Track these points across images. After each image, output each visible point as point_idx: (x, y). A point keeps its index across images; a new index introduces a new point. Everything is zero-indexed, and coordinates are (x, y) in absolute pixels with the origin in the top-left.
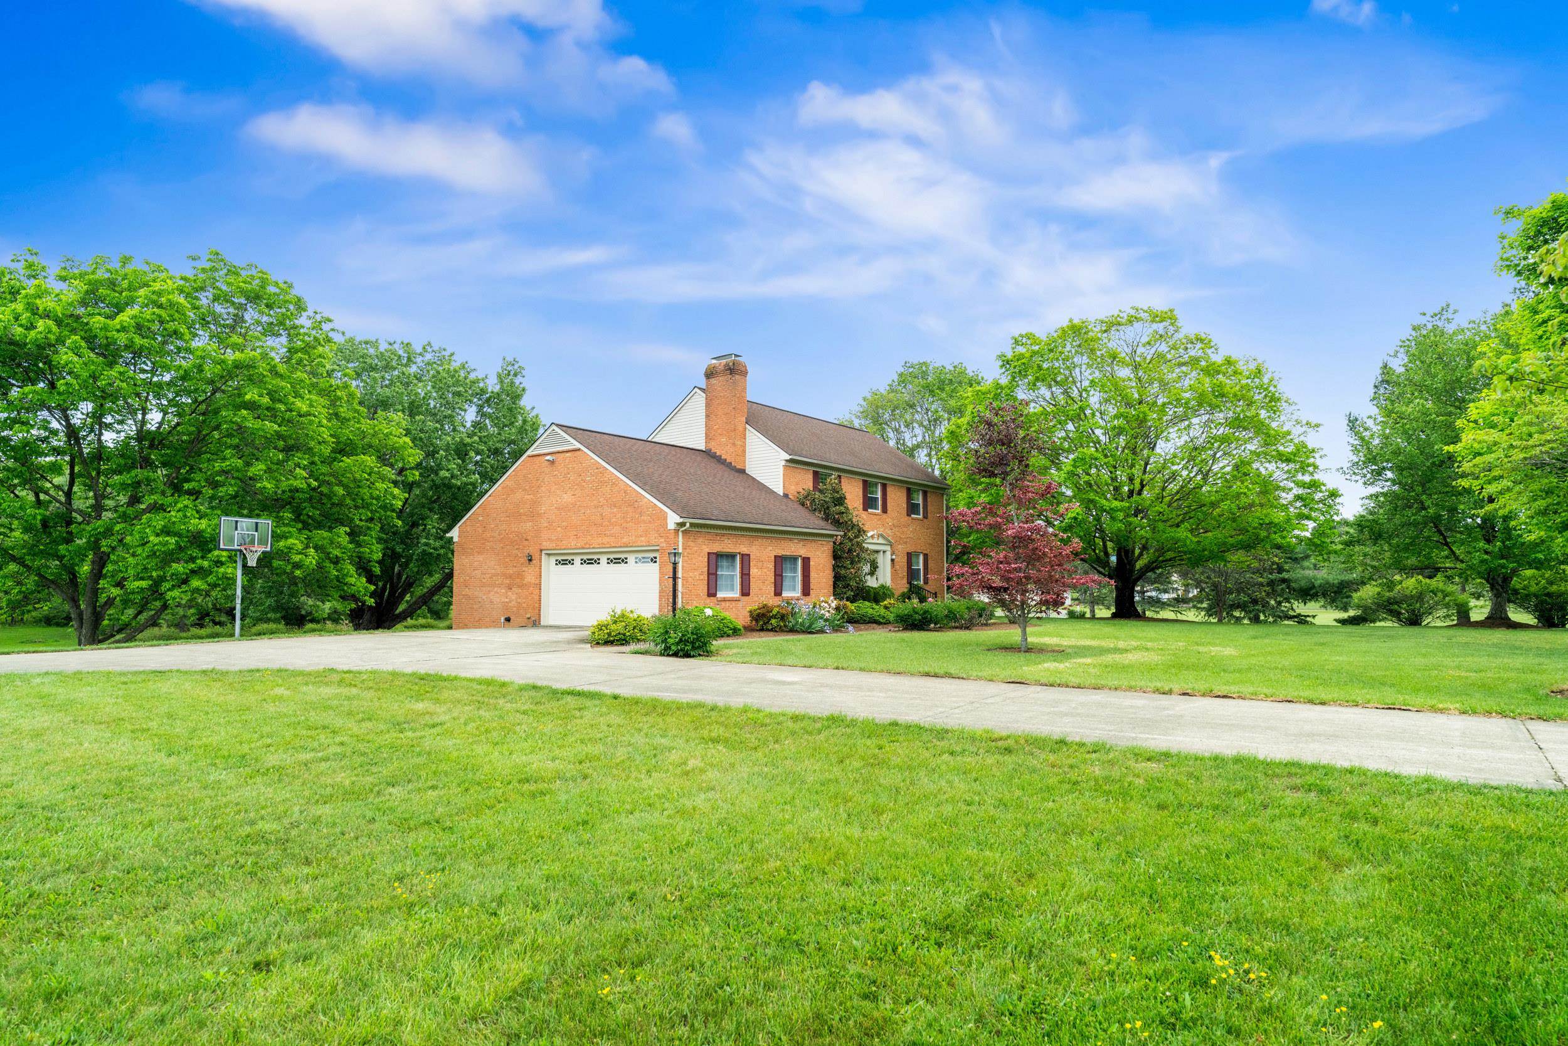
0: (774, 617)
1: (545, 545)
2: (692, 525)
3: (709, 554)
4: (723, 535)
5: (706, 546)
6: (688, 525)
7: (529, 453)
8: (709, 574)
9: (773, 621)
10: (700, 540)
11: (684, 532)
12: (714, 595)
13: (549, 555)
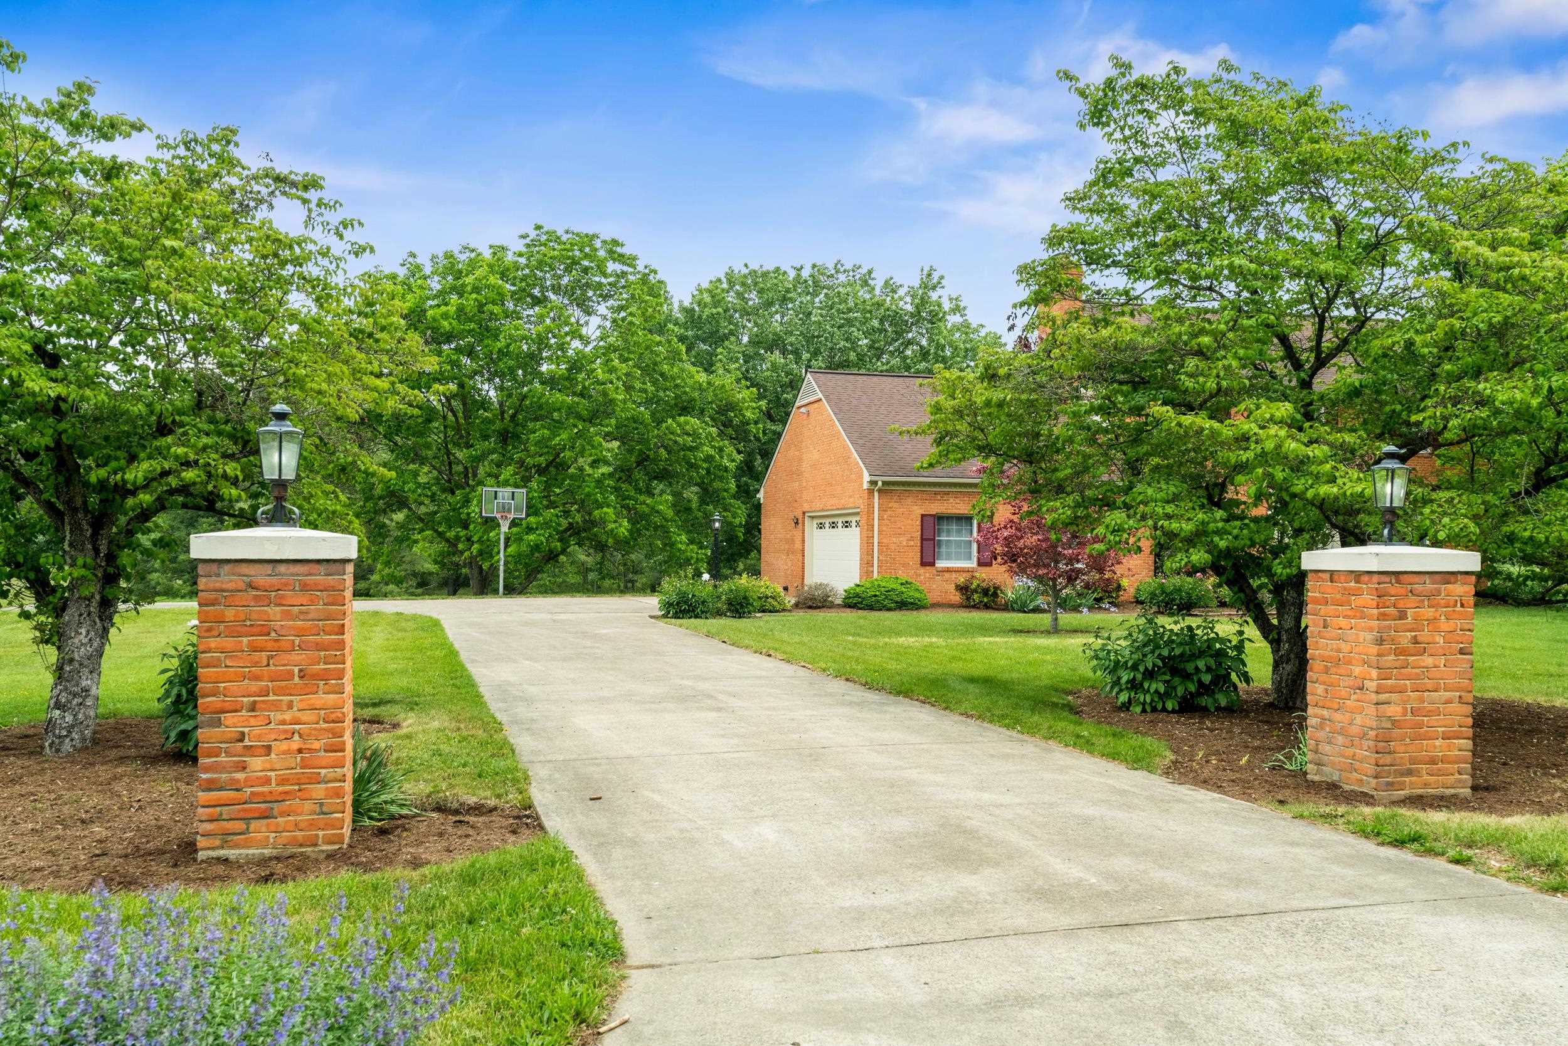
0: (975, 591)
1: (806, 507)
2: (884, 483)
3: (923, 516)
4: (948, 493)
5: (914, 510)
6: (880, 483)
7: (797, 404)
8: (922, 539)
9: (976, 596)
10: (909, 501)
11: (880, 491)
12: (933, 564)
13: (812, 517)
